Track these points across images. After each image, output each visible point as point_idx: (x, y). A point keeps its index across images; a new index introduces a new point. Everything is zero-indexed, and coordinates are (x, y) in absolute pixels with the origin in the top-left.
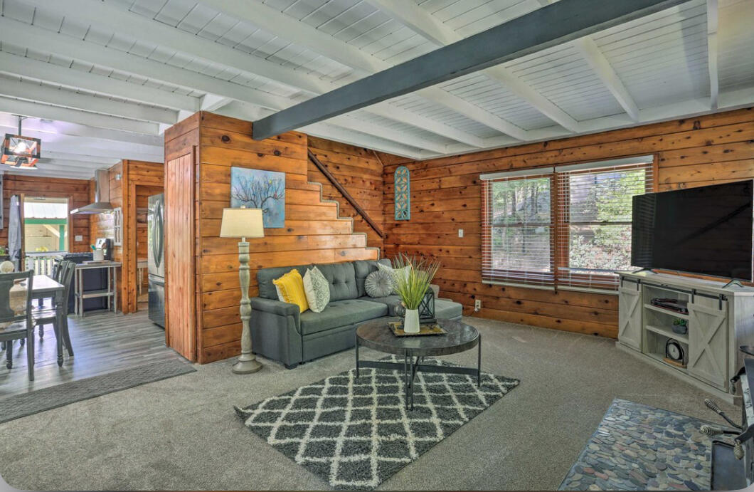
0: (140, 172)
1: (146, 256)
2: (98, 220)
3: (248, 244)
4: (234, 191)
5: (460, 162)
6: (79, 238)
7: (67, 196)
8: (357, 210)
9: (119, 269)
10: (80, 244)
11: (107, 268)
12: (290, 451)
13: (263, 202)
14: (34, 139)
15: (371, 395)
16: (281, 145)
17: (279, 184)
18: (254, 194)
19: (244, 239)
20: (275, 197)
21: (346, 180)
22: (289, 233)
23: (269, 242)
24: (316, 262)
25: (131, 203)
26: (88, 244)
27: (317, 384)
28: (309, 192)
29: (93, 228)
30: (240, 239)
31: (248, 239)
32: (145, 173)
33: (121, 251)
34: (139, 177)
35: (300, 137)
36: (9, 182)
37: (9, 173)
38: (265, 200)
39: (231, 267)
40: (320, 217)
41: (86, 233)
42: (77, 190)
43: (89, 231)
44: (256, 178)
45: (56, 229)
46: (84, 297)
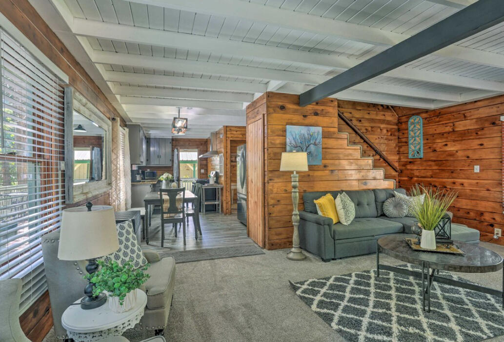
0: (232, 132)
1: (235, 181)
2: (211, 161)
3: (298, 175)
4: (288, 140)
5: (476, 107)
6: (202, 171)
7: (198, 148)
8: (375, 151)
9: (222, 189)
10: (203, 174)
11: (216, 188)
12: (328, 319)
13: (307, 147)
14: (185, 119)
15: (390, 292)
16: (319, 108)
17: (318, 135)
18: (301, 143)
19: (295, 173)
20: (315, 144)
21: (366, 129)
22: (325, 169)
23: (311, 174)
24: (344, 189)
25: (228, 150)
26: (207, 174)
27: (345, 275)
28: (339, 140)
29: (209, 165)
30: (292, 172)
31: (297, 172)
32: (235, 133)
33: (223, 179)
34: (232, 135)
35: (332, 101)
36: (174, 142)
37: (174, 138)
38: (309, 146)
39: (286, 191)
40: (348, 157)
41: (206, 168)
42: (202, 144)
43: (207, 167)
44: (303, 132)
45: (192, 165)
46: (206, 203)
